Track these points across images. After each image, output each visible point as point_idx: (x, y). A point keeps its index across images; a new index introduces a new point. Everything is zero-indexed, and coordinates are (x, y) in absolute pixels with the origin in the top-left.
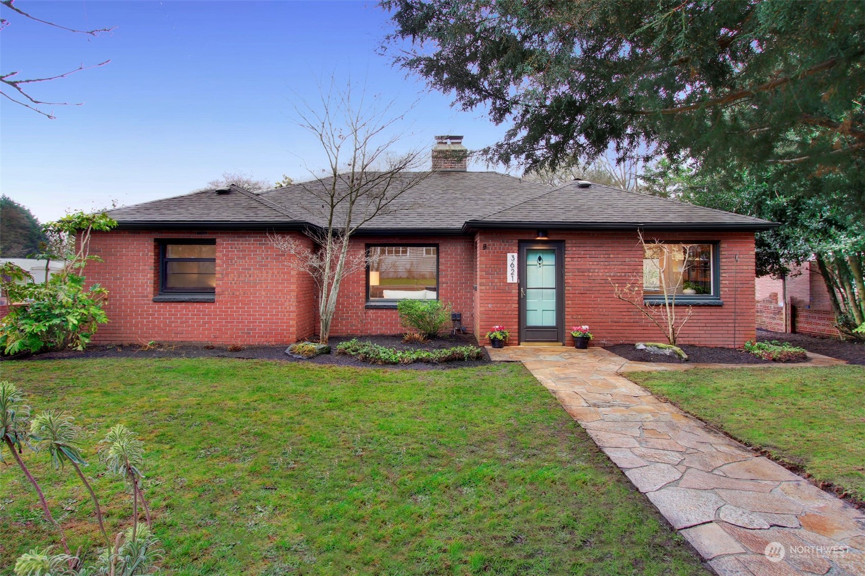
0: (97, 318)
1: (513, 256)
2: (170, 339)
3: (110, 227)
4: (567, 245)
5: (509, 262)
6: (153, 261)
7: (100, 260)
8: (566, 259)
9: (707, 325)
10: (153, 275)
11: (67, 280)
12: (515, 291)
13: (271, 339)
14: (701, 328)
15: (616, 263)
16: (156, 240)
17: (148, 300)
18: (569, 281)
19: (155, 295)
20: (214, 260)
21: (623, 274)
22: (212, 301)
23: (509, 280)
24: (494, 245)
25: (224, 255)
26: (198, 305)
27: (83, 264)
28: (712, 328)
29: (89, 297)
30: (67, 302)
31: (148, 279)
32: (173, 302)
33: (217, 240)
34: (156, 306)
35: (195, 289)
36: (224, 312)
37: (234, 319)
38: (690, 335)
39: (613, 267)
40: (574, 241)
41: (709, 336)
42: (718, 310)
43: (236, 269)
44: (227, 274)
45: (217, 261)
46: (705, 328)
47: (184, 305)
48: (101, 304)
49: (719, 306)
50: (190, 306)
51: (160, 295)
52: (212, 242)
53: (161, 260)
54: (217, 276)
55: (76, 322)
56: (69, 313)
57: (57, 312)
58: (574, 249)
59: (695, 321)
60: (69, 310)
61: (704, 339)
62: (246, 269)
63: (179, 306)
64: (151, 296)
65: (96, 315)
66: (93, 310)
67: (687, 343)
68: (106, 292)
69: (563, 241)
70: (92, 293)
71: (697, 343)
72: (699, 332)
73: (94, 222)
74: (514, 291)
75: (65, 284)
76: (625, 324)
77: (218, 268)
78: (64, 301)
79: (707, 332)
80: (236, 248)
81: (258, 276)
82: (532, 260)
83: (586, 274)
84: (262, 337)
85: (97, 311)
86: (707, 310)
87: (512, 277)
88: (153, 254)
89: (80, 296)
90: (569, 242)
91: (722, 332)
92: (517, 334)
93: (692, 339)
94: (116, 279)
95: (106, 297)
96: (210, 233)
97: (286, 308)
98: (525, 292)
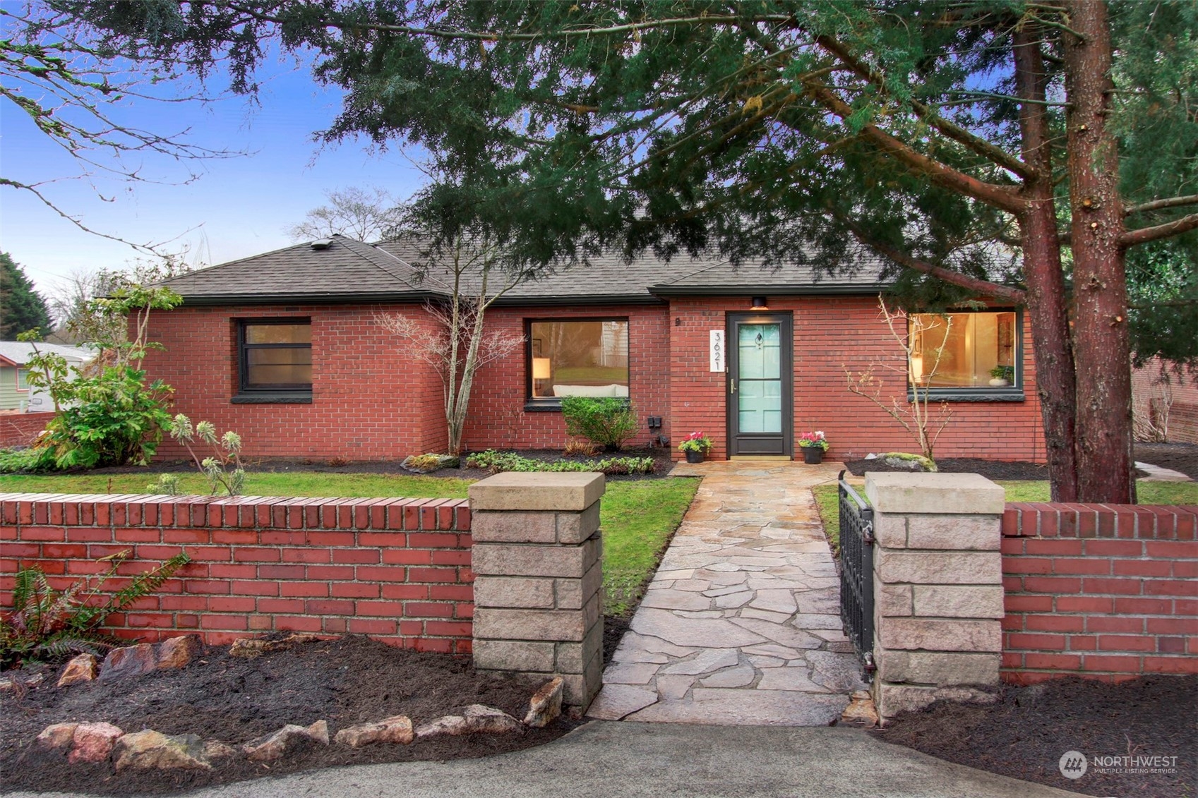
0: (162, 424)
1: (718, 335)
2: (255, 454)
3: (173, 304)
4: (795, 317)
5: (712, 343)
6: (229, 348)
7: (162, 348)
8: (795, 338)
9: (1002, 430)
10: (229, 368)
11: (124, 374)
12: (722, 384)
13: (387, 454)
14: (992, 435)
15: (866, 342)
16: (232, 319)
17: (225, 401)
18: (799, 369)
19: (233, 394)
20: (309, 346)
21: (877, 358)
22: (309, 402)
23: (713, 368)
24: (691, 319)
25: (322, 339)
26: (290, 408)
27: (142, 354)
28: (1009, 435)
29: (150, 397)
30: (127, 402)
31: (223, 373)
32: (257, 403)
33: (313, 319)
34: (236, 409)
35: (285, 385)
36: (325, 416)
37: (338, 425)
38: (975, 445)
39: (862, 348)
40: (805, 312)
41: (1004, 445)
42: (1017, 409)
43: (339, 358)
44: (328, 365)
45: (313, 347)
46: (998, 435)
47: (271, 407)
48: (166, 406)
49: (1020, 402)
50: (280, 409)
51: (240, 394)
52: (306, 321)
53: (239, 346)
54: (313, 367)
55: (138, 428)
56: (129, 417)
57: (115, 415)
58: (806, 322)
59: (983, 424)
60: (131, 413)
61: (996, 450)
62: (352, 357)
63: (266, 409)
64: (229, 396)
65: (161, 419)
66: (157, 413)
67: (971, 456)
68: (172, 390)
69: (791, 312)
70: (154, 392)
71: (986, 456)
72: (989, 440)
73: (153, 299)
74: (720, 384)
75: (122, 380)
76: (880, 430)
77: (314, 357)
78: (123, 401)
79: (1001, 440)
80: (337, 329)
81: (368, 367)
82: (748, 339)
83: (823, 358)
84: (376, 450)
85: (162, 415)
86: (1000, 409)
87: (717, 364)
88: (229, 339)
89: (140, 395)
90: (799, 312)
91: (1024, 440)
92: (724, 445)
93: (979, 450)
94: (182, 373)
95: (171, 397)
96: (302, 309)
97: (407, 410)
98: (737, 385)
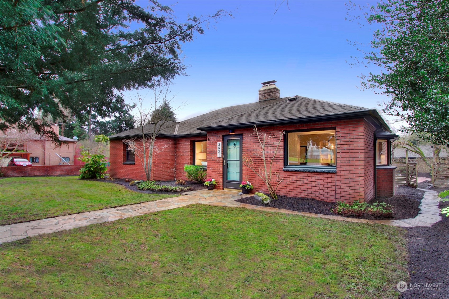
1: (219, 144)
4: (243, 136)
5: (218, 147)
8: (243, 144)
9: (325, 186)
10: (123, 155)
12: (221, 162)
15: (268, 145)
17: (122, 164)
18: (244, 156)
19: (124, 162)
21: (272, 152)
22: (134, 164)
23: (217, 156)
24: (212, 138)
26: (131, 166)
34: (124, 166)
38: (313, 193)
39: (266, 148)
40: (247, 134)
42: (333, 176)
51: (126, 162)
58: (245, 138)
59: (316, 183)
63: (128, 166)
69: (242, 134)
72: (319, 191)
79: (325, 191)
82: (231, 145)
83: (252, 152)
86: (324, 176)
87: (219, 154)
88: (123, 148)
90: (244, 134)
92: (222, 184)
94: (116, 156)
98: (226, 162)
